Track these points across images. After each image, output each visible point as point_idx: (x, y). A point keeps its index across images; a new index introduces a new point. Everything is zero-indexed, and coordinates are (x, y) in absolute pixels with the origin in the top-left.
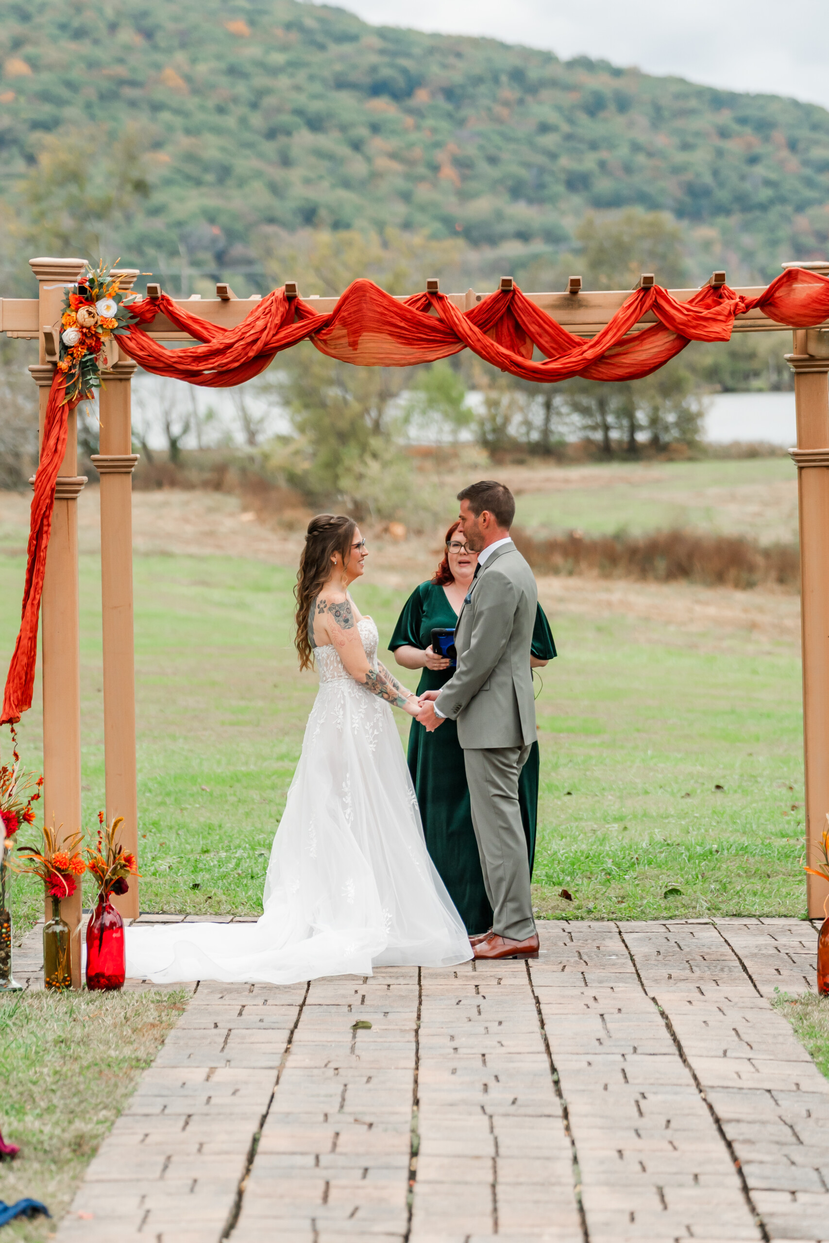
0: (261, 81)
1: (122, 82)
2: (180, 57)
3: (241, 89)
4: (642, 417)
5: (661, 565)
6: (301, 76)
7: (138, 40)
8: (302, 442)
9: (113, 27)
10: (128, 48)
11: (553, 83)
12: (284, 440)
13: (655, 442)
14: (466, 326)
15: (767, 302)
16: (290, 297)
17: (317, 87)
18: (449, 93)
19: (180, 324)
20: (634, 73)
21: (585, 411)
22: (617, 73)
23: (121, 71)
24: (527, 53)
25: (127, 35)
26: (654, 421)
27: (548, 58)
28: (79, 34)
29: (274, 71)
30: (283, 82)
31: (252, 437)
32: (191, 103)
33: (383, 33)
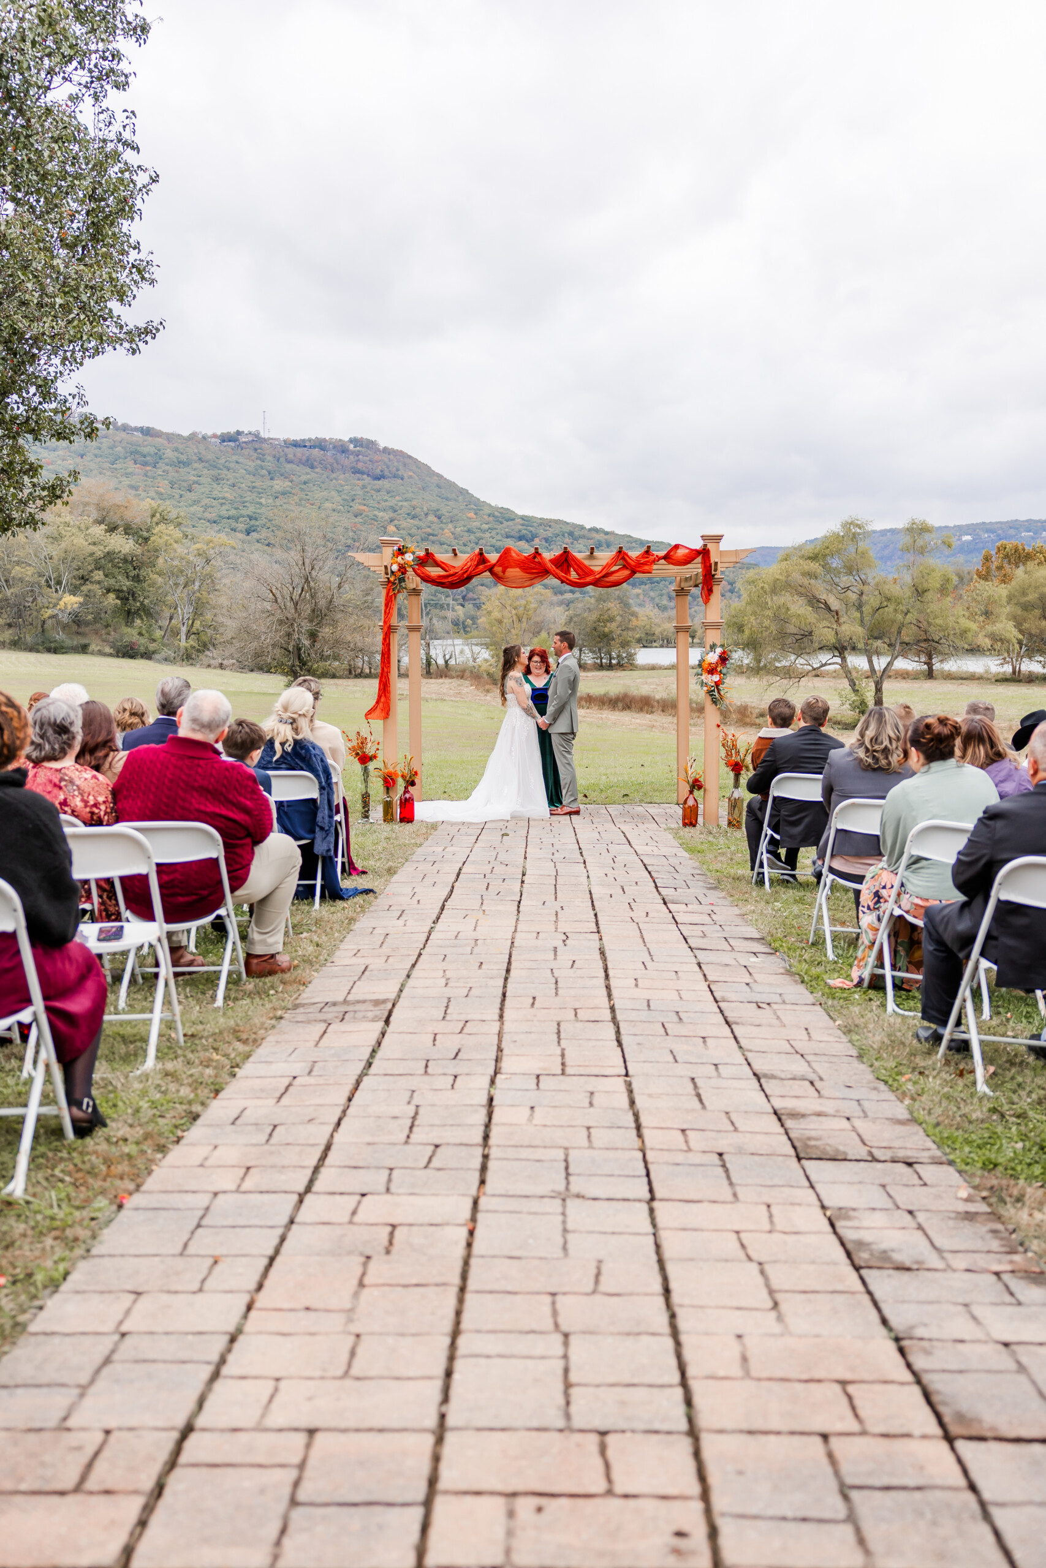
0: (479, 535)
1: (429, 535)
2: (450, 526)
3: (472, 537)
4: (614, 654)
5: (620, 705)
6: (494, 533)
7: (435, 520)
8: (493, 661)
9: (426, 515)
10: (432, 522)
11: (584, 537)
12: (486, 660)
13: (619, 663)
14: (549, 565)
15: (667, 557)
16: (481, 554)
17: (499, 537)
18: (546, 540)
19: (437, 564)
20: (612, 533)
21: (594, 652)
22: (607, 533)
23: (429, 530)
24: (575, 526)
25: (431, 518)
26: (618, 656)
27: (582, 527)
28: (414, 517)
29: (484, 531)
30: (487, 535)
31: (474, 660)
32: (454, 542)
33: (523, 518)
